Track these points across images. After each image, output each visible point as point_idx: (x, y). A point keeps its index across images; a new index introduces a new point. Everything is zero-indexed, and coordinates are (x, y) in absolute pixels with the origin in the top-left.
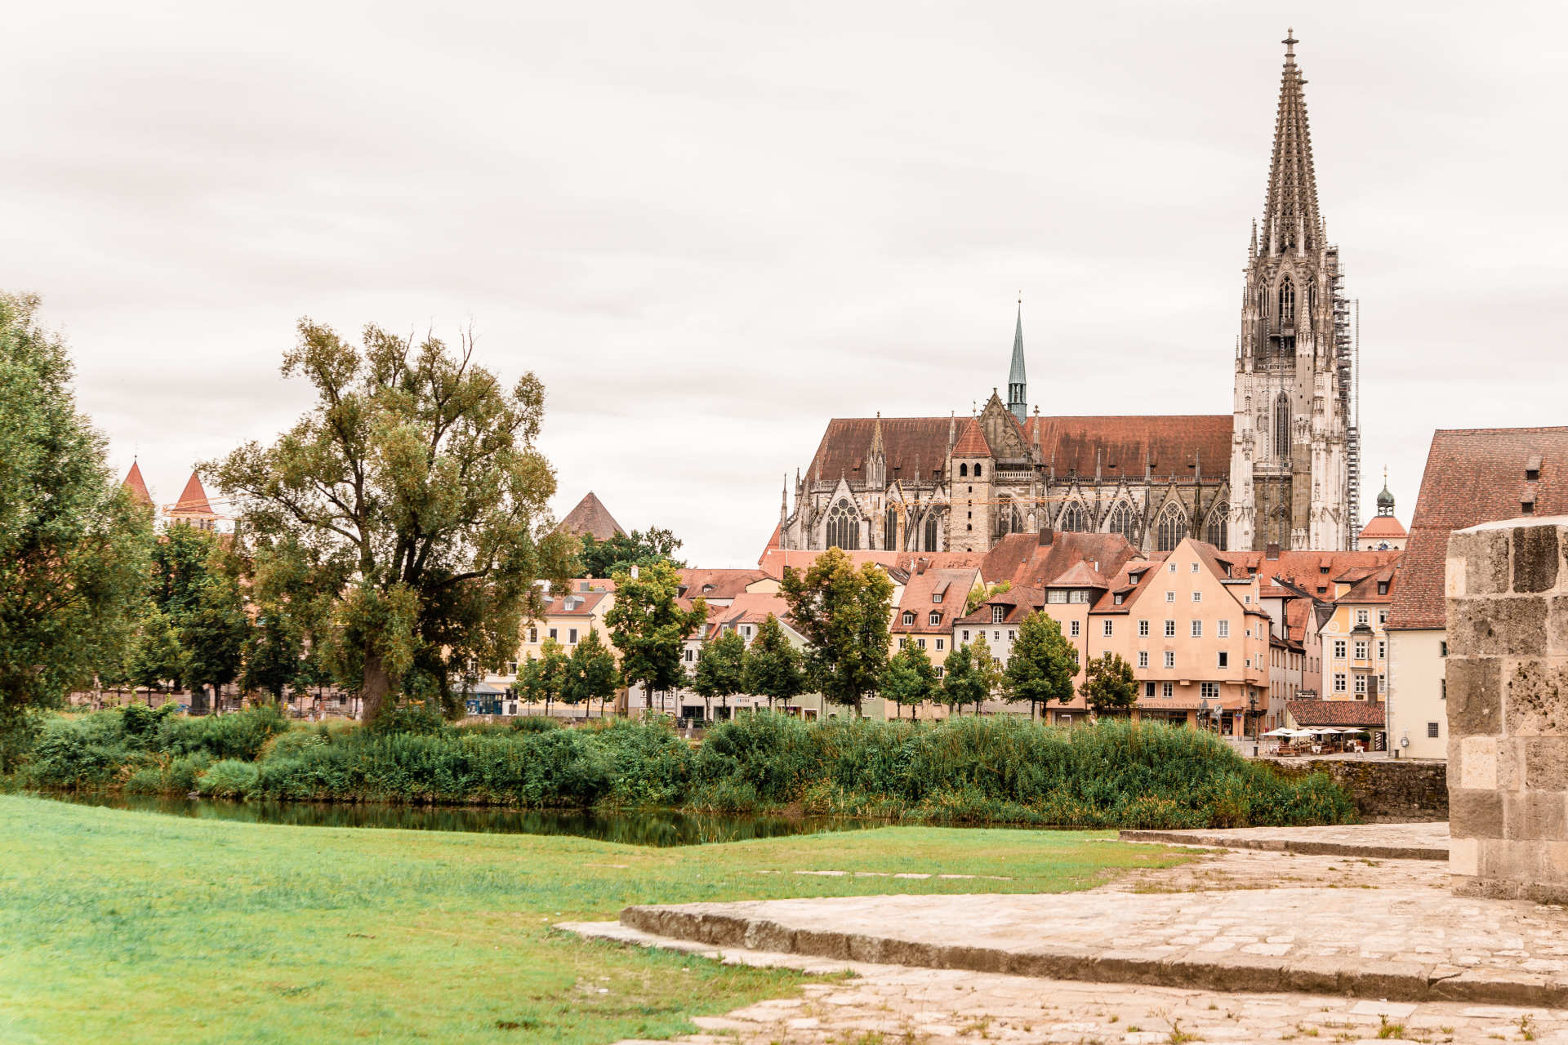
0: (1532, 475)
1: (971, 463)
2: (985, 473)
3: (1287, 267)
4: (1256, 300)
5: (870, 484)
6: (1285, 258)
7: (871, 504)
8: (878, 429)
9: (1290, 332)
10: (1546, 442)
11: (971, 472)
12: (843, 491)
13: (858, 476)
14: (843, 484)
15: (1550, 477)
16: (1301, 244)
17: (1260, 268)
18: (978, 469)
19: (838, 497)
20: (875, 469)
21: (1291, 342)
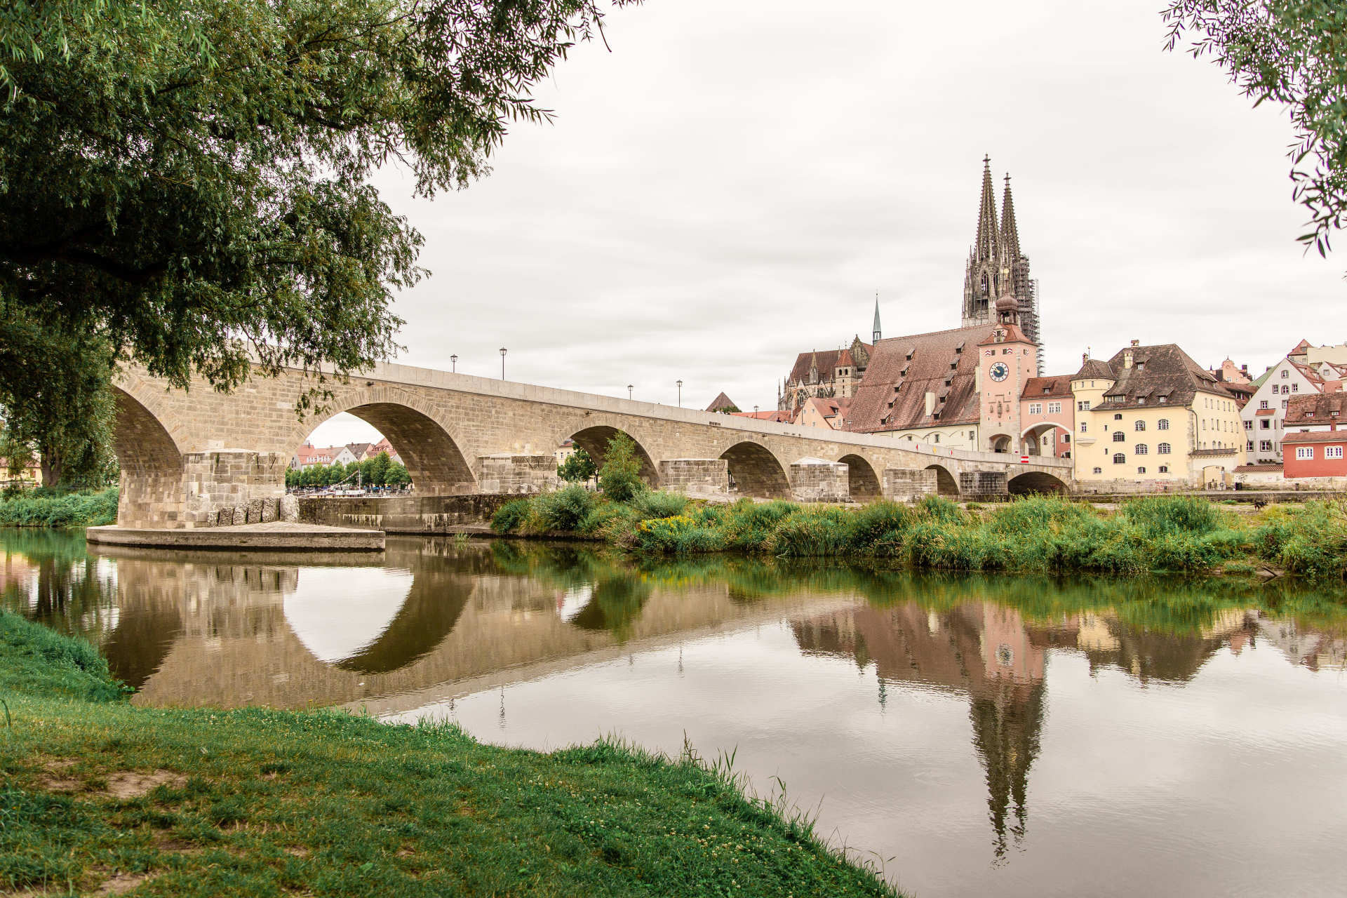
0: (909, 358)
1: (843, 369)
2: (849, 373)
3: (984, 267)
4: (970, 284)
5: (811, 382)
6: (984, 263)
7: (812, 389)
8: (814, 357)
9: (986, 297)
10: (918, 342)
11: (843, 374)
12: (801, 386)
13: (806, 379)
14: (801, 382)
15: (916, 358)
16: (991, 256)
17: (973, 270)
18: (846, 371)
19: (799, 387)
20: (813, 375)
21: (986, 301)
